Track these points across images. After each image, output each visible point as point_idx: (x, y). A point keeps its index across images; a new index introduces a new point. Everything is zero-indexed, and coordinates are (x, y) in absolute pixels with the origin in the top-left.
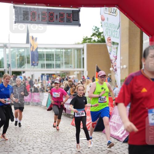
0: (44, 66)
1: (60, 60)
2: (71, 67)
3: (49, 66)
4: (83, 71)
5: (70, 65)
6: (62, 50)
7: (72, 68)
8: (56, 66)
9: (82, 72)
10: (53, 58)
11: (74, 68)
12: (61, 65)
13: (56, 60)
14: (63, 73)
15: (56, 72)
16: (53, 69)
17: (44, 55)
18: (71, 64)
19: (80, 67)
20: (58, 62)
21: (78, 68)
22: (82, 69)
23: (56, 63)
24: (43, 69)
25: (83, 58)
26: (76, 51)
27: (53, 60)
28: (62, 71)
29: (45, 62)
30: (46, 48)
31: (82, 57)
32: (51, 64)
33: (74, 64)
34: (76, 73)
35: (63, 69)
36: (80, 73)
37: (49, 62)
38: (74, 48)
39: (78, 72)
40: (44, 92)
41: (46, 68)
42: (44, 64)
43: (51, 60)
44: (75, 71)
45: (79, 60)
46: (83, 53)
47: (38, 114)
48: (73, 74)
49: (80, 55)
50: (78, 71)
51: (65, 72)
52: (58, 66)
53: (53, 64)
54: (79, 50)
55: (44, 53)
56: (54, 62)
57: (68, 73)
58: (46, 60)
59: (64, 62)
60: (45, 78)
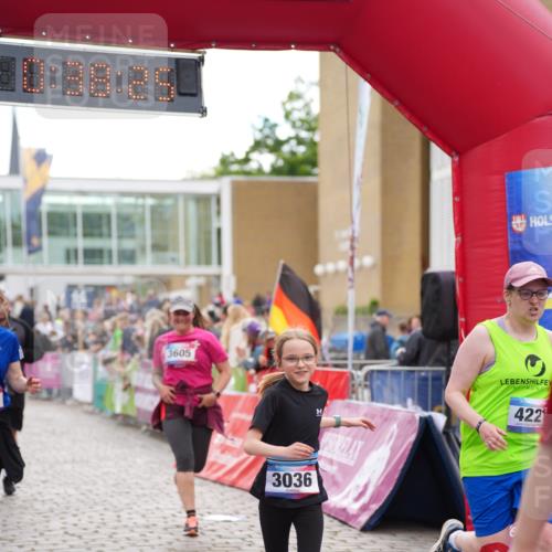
0: (76, 258)
1: (133, 237)
2: (173, 260)
3: (93, 256)
4: (218, 277)
5: (170, 254)
6: (140, 202)
7: (179, 264)
8: (118, 257)
9: (214, 281)
10: (109, 228)
11: (187, 262)
12: (138, 254)
13: (120, 237)
14: (145, 281)
16: (109, 266)
17: (75, 216)
18: (176, 249)
19: (208, 262)
20: (129, 244)
21: (199, 263)
22: (212, 270)
23: (119, 245)
24: (72, 268)
25: (219, 231)
26: (192, 207)
27: (110, 236)
28: (143, 276)
29: (81, 243)
30: (82, 193)
31: (215, 225)
32: (101, 251)
33: (187, 248)
34: (192, 282)
35: (147, 266)
36: (208, 285)
37: (96, 243)
38: (184, 194)
39: (202, 281)
41: (85, 263)
42: (76, 251)
43: (100, 235)
44: (187, 277)
45: (202, 237)
46: (219, 213)
48: (183, 287)
49: (207, 219)
50: (198, 276)
51: (151, 279)
52: (128, 257)
53: (110, 252)
54: (202, 200)
55: (73, 210)
56: (113, 244)
57: (166, 282)
58: (85, 235)
59: (149, 243)
60: (79, 300)
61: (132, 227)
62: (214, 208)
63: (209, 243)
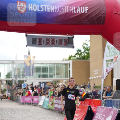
0: (41, 77)
1: (52, 72)
2: (60, 77)
3: (44, 76)
5: (60, 76)
6: (54, 65)
7: (62, 78)
8: (49, 76)
10: (48, 71)
11: (63, 77)
12: (53, 75)
13: (50, 72)
14: (54, 81)
15: (49, 80)
16: (48, 78)
17: (41, 68)
18: (61, 75)
19: (67, 77)
20: (51, 74)
21: (65, 77)
23: (50, 74)
24: (40, 79)
25: (70, 71)
26: (64, 66)
27: (48, 72)
29: (42, 74)
30: (43, 64)
31: (69, 70)
32: (46, 75)
33: (63, 75)
34: (64, 81)
35: (55, 78)
36: (67, 81)
37: (45, 74)
38: (62, 63)
39: (66, 81)
40: (42, 95)
41: (43, 78)
42: (41, 75)
43: (46, 72)
44: (63, 80)
45: (66, 72)
47: (38, 112)
48: (62, 82)
49: (67, 68)
50: (65, 80)
51: (56, 80)
52: (51, 76)
53: (48, 75)
54: (66, 64)
55: (41, 67)
56: (48, 74)
57: (58, 81)
58: (43, 72)
59: (55, 73)
60: (43, 85)
61: (52, 70)
62: (69, 66)
63: (67, 73)
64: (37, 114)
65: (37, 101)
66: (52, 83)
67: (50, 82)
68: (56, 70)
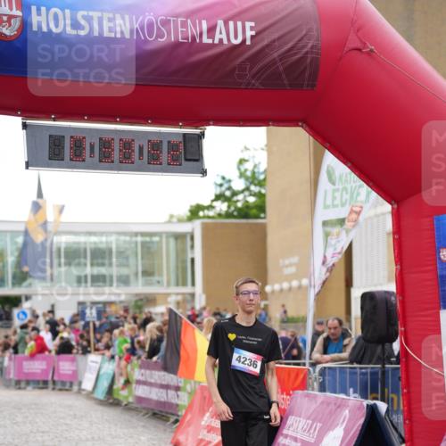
0: (86, 282)
2: (159, 282)
3: (98, 280)
4: (193, 295)
5: (156, 278)
6: (134, 239)
7: (163, 286)
8: (117, 280)
9: (189, 298)
10: (111, 260)
11: (169, 284)
12: (132, 278)
13: (118, 266)
14: (137, 298)
16: (111, 288)
17: (85, 250)
18: (161, 274)
19: (184, 284)
20: (125, 271)
21: (177, 285)
22: (188, 289)
23: (118, 271)
24: (82, 290)
25: (193, 260)
26: (172, 242)
27: (110, 265)
28: (137, 295)
29: (89, 270)
30: (91, 234)
31: (190, 256)
32: (104, 276)
33: (168, 274)
34: (172, 299)
35: (140, 288)
36: (185, 301)
37: (100, 270)
38: (166, 233)
39: (180, 298)
41: (92, 286)
42: (86, 277)
43: (104, 265)
44: (169, 295)
45: (180, 265)
46: (192, 247)
47: (75, 415)
48: (166, 303)
49: (184, 251)
50: (178, 294)
51: (142, 297)
52: (125, 281)
53: (111, 277)
54: (179, 237)
55: (84, 246)
56: (113, 271)
57: (151, 300)
58: (93, 265)
59: (140, 269)
60: (91, 314)
61: (127, 257)
62: (189, 243)
63: (184, 270)
64: (68, 422)
65: (70, 372)
66: (126, 304)
67: (121, 302)
68: (142, 258)
